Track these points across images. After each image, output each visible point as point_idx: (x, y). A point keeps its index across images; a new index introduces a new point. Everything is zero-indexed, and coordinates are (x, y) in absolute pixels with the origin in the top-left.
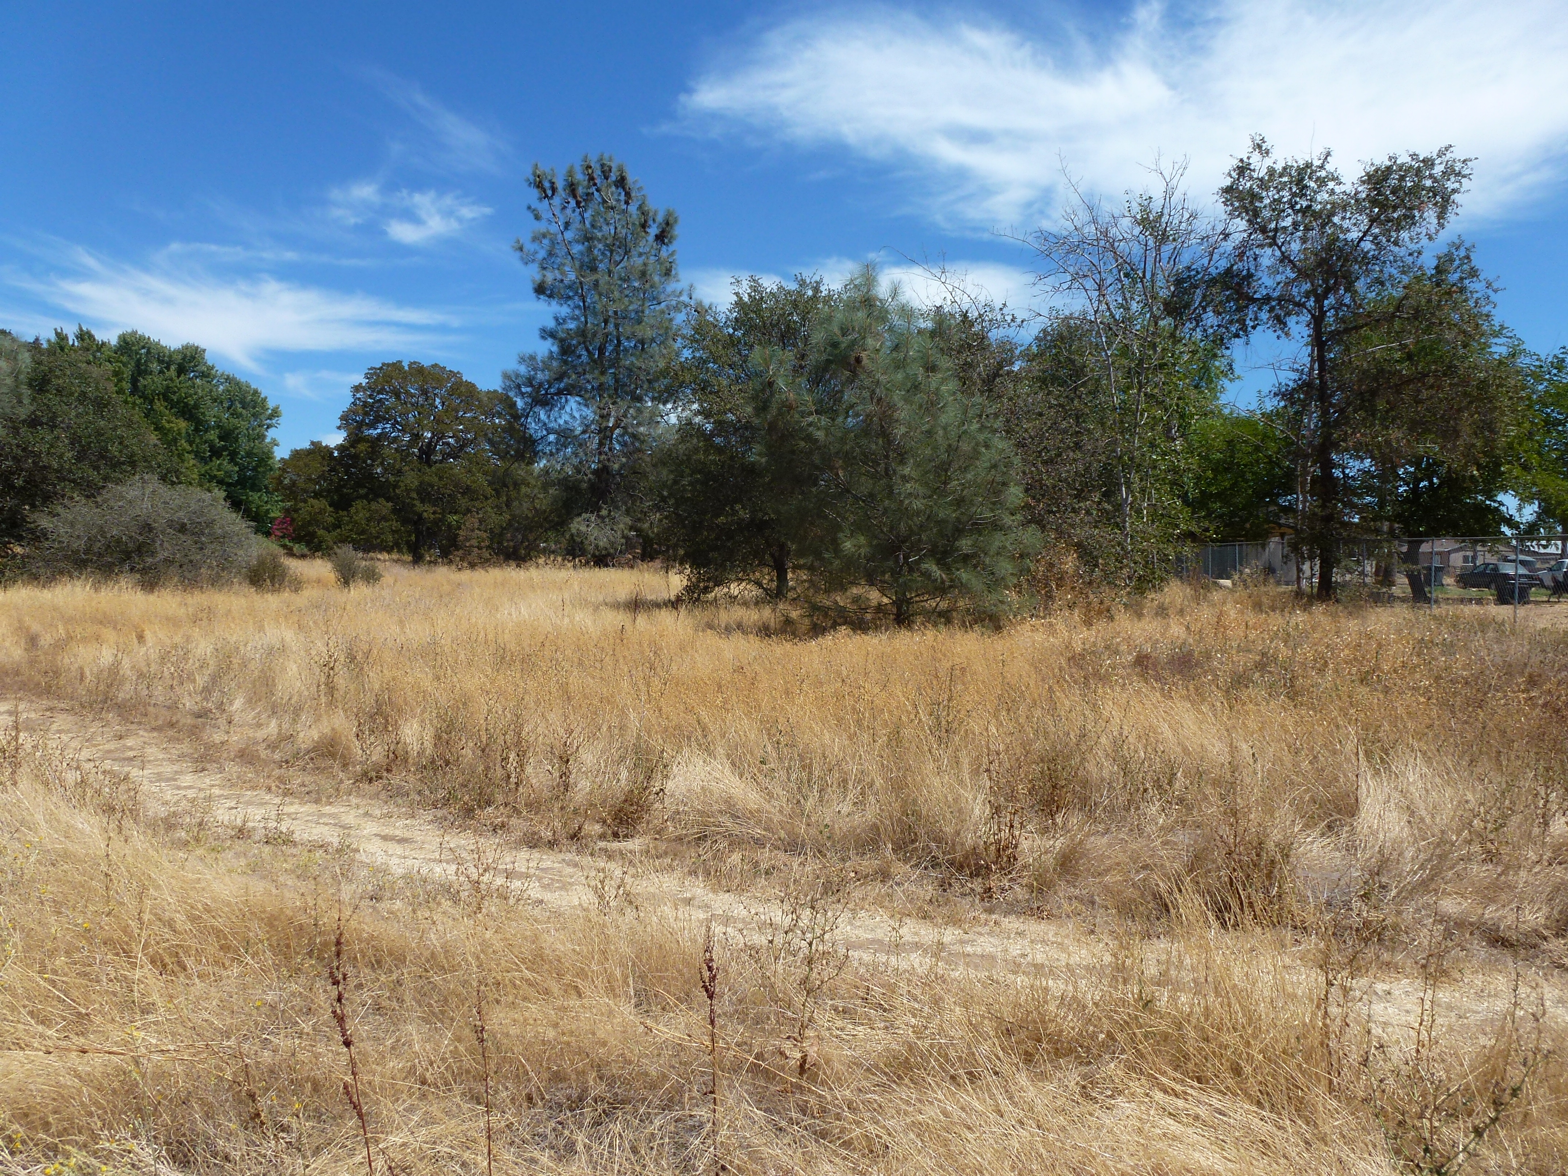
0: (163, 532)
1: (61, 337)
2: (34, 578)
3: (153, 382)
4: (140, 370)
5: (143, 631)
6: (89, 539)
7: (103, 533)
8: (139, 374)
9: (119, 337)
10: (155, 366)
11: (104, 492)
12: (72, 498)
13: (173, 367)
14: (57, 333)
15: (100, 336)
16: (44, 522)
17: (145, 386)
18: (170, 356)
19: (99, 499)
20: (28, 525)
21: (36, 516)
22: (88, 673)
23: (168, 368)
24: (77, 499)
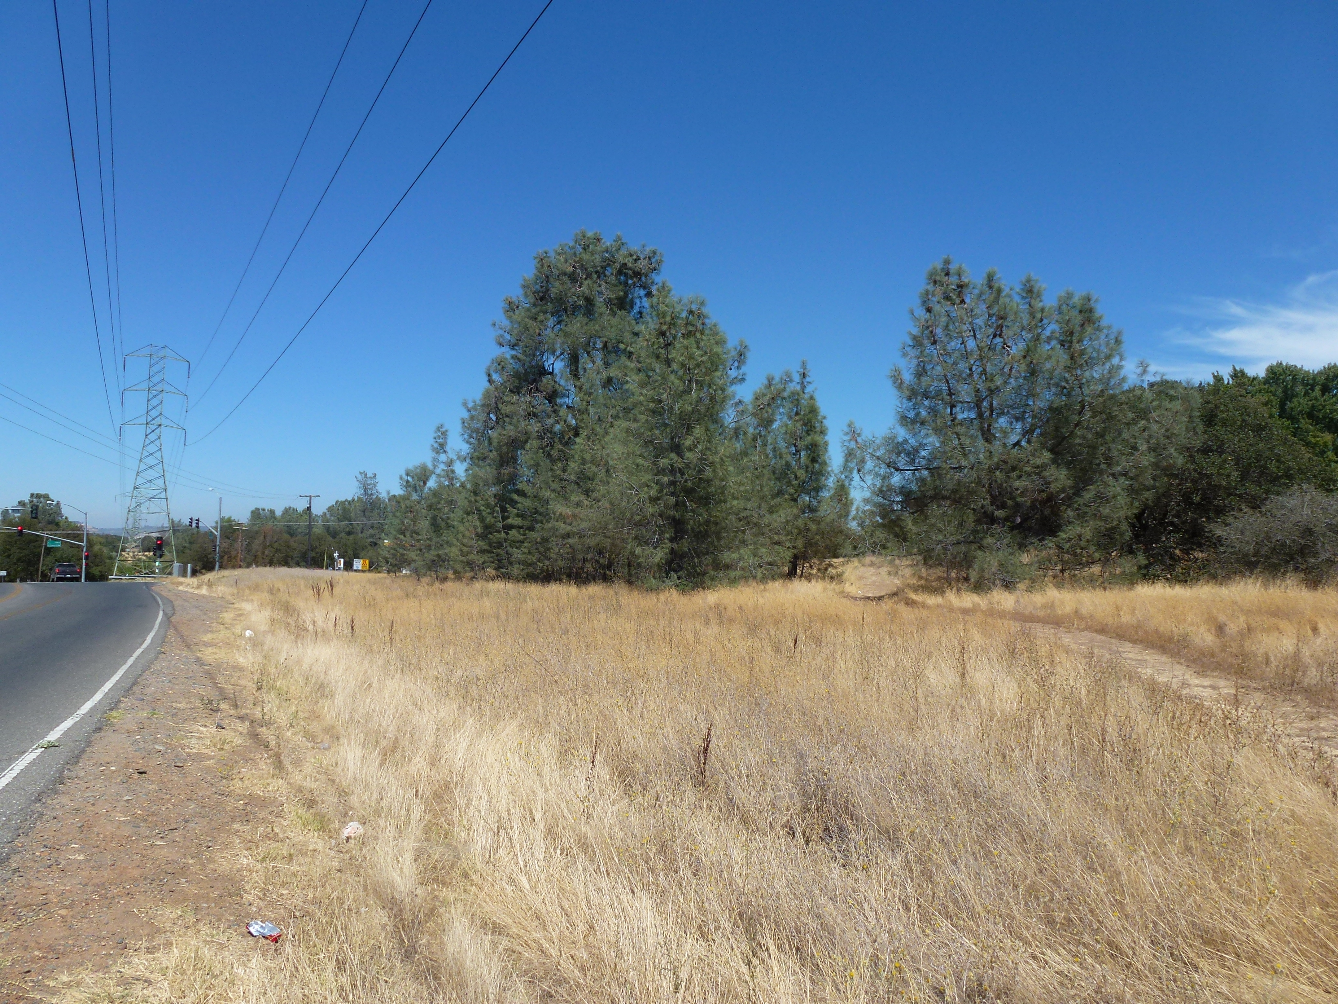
0: (1324, 535)
1: (1218, 379)
2: (1213, 577)
3: (1300, 403)
4: (1288, 395)
5: (1317, 623)
6: (1257, 543)
7: (1268, 538)
8: (1287, 398)
9: (1267, 370)
10: (1299, 389)
11: (1268, 503)
12: (1241, 510)
13: (1317, 388)
14: (1215, 377)
15: (1251, 371)
16: (1219, 531)
17: (1292, 408)
18: (1314, 379)
19: (1264, 510)
20: (1207, 534)
21: (1212, 526)
22: (1272, 659)
23: (1312, 389)
24: (1245, 510)
